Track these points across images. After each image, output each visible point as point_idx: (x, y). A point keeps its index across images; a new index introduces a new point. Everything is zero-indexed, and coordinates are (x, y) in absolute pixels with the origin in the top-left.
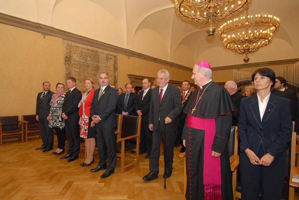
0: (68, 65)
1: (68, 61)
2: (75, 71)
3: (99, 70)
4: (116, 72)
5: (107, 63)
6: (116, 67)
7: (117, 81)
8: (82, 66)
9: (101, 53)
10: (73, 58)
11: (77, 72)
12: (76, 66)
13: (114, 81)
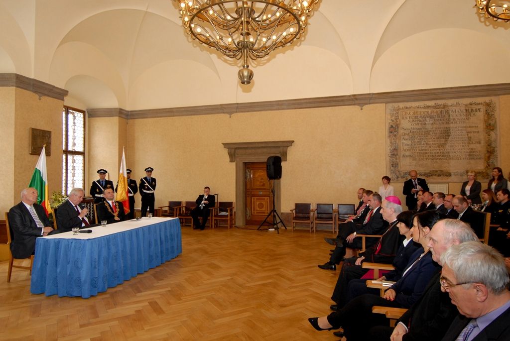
0: (394, 137)
1: (393, 131)
2: (404, 145)
3: (449, 136)
4: (492, 133)
5: (467, 121)
6: (492, 123)
7: (496, 149)
8: (417, 134)
9: (455, 106)
10: (400, 126)
11: (408, 145)
12: (406, 137)
13: (488, 151)
